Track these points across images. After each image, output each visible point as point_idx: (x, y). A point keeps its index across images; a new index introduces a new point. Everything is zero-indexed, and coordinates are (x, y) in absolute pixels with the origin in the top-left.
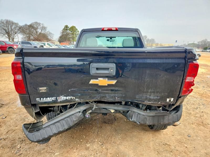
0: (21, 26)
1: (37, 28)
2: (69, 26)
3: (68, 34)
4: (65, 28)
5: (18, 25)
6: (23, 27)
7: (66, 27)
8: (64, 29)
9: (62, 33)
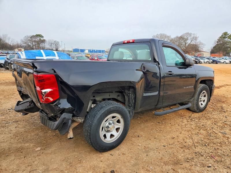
0: (172, 39)
1: (187, 39)
2: (228, 33)
3: (225, 43)
4: (222, 35)
5: (170, 38)
6: (174, 39)
7: (225, 34)
8: (220, 37)
9: (217, 42)
